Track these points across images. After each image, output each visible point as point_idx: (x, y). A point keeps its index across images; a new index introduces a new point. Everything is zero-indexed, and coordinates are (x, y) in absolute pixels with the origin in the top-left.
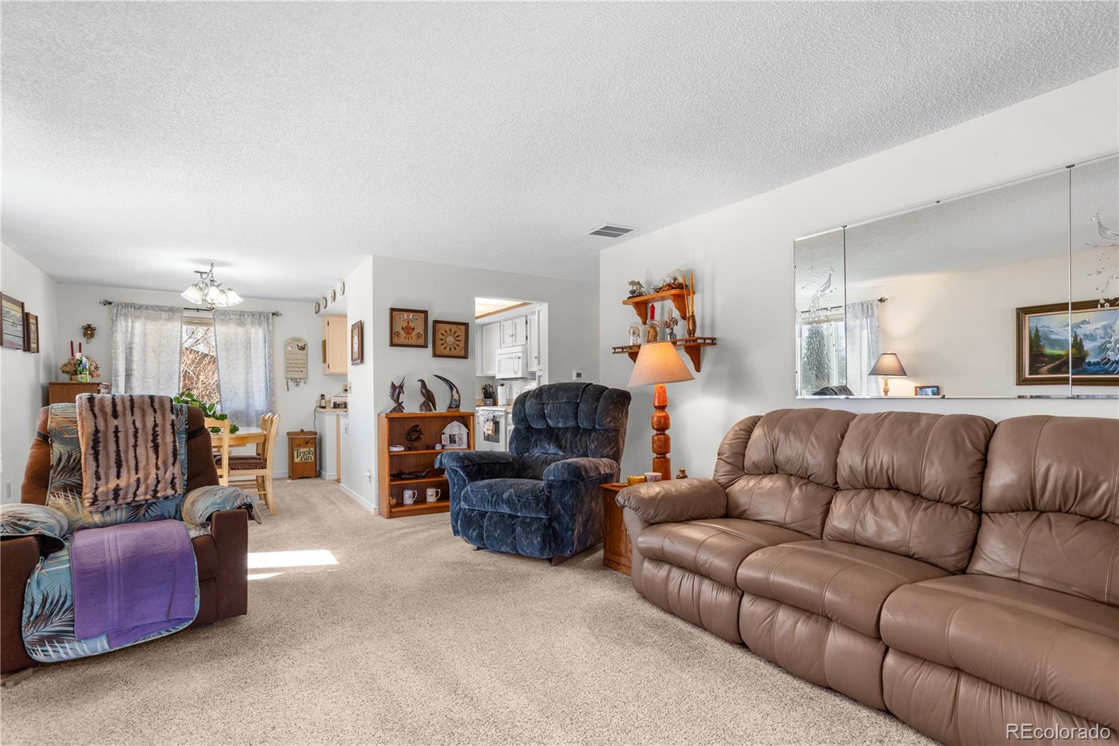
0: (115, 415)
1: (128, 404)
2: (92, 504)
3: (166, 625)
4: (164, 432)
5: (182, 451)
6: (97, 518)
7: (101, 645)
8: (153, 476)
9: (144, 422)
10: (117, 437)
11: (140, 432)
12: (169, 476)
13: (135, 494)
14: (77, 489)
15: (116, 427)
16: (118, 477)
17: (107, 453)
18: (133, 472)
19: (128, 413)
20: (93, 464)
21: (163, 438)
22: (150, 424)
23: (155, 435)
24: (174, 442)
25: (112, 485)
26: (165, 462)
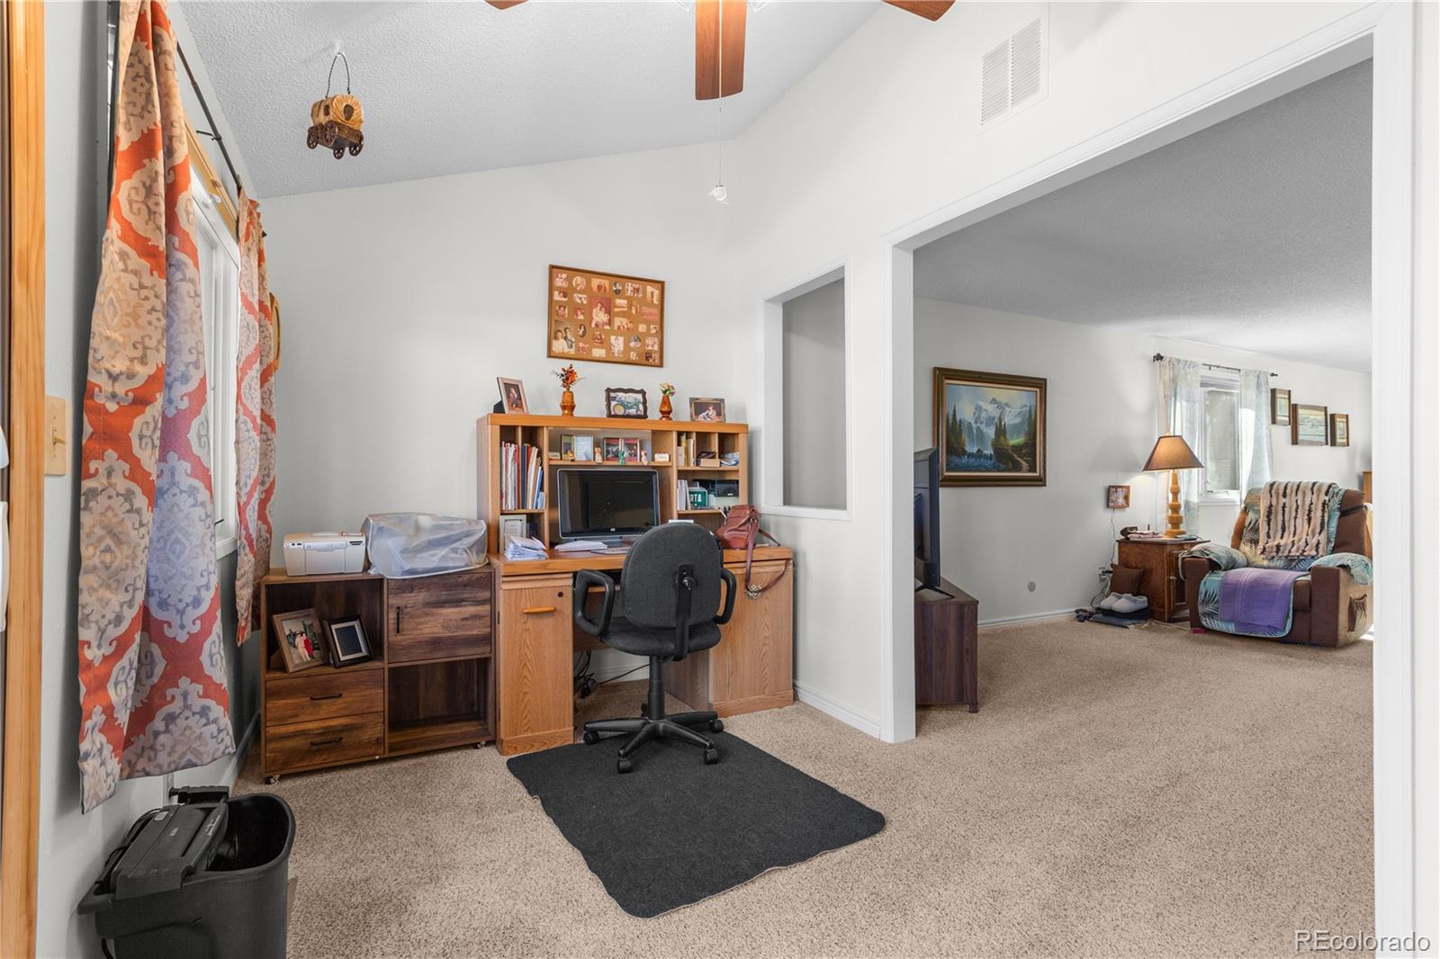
0: (1284, 496)
1: (1295, 487)
2: (1262, 553)
3: (1267, 629)
4: (1316, 509)
5: (1334, 524)
6: (1265, 563)
7: (1231, 628)
8: (1304, 540)
9: (1304, 501)
10: (1284, 510)
11: (1300, 507)
12: (1314, 541)
13: (1290, 552)
14: (1256, 542)
15: (1284, 504)
16: (1282, 538)
17: (1276, 521)
18: (1292, 535)
19: (1294, 493)
20: (1267, 527)
21: (1315, 513)
22: (1308, 502)
23: (1310, 511)
24: (1323, 516)
25: (1276, 543)
26: (1313, 531)
